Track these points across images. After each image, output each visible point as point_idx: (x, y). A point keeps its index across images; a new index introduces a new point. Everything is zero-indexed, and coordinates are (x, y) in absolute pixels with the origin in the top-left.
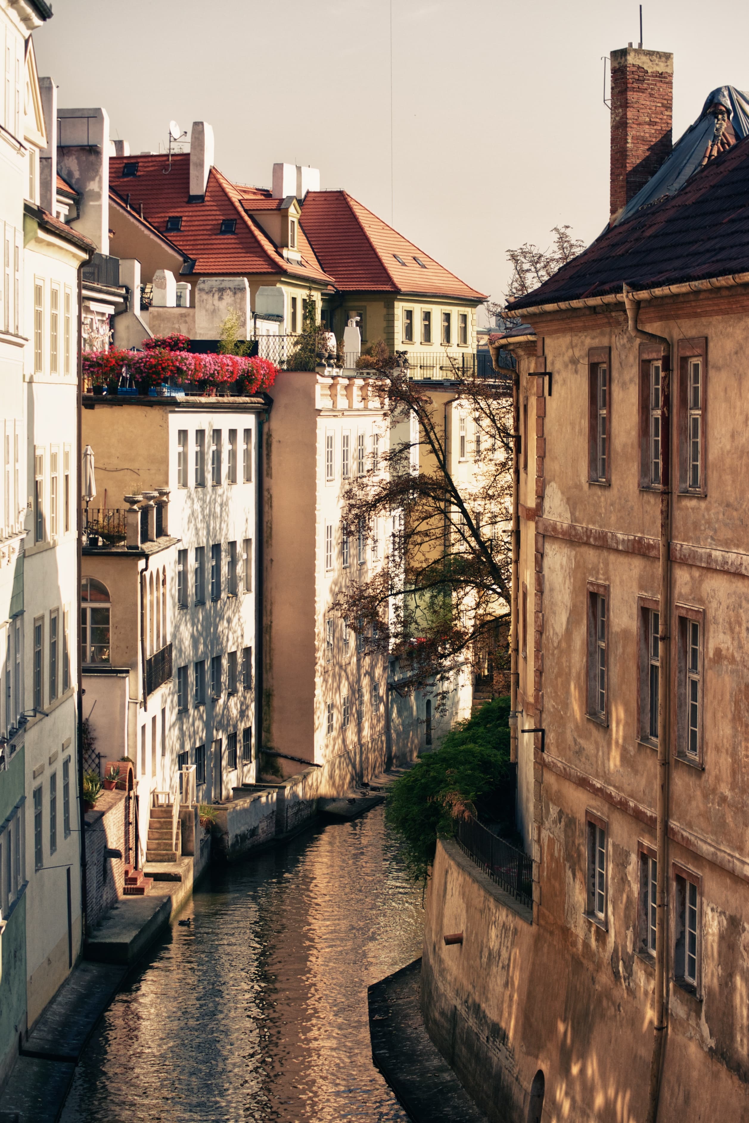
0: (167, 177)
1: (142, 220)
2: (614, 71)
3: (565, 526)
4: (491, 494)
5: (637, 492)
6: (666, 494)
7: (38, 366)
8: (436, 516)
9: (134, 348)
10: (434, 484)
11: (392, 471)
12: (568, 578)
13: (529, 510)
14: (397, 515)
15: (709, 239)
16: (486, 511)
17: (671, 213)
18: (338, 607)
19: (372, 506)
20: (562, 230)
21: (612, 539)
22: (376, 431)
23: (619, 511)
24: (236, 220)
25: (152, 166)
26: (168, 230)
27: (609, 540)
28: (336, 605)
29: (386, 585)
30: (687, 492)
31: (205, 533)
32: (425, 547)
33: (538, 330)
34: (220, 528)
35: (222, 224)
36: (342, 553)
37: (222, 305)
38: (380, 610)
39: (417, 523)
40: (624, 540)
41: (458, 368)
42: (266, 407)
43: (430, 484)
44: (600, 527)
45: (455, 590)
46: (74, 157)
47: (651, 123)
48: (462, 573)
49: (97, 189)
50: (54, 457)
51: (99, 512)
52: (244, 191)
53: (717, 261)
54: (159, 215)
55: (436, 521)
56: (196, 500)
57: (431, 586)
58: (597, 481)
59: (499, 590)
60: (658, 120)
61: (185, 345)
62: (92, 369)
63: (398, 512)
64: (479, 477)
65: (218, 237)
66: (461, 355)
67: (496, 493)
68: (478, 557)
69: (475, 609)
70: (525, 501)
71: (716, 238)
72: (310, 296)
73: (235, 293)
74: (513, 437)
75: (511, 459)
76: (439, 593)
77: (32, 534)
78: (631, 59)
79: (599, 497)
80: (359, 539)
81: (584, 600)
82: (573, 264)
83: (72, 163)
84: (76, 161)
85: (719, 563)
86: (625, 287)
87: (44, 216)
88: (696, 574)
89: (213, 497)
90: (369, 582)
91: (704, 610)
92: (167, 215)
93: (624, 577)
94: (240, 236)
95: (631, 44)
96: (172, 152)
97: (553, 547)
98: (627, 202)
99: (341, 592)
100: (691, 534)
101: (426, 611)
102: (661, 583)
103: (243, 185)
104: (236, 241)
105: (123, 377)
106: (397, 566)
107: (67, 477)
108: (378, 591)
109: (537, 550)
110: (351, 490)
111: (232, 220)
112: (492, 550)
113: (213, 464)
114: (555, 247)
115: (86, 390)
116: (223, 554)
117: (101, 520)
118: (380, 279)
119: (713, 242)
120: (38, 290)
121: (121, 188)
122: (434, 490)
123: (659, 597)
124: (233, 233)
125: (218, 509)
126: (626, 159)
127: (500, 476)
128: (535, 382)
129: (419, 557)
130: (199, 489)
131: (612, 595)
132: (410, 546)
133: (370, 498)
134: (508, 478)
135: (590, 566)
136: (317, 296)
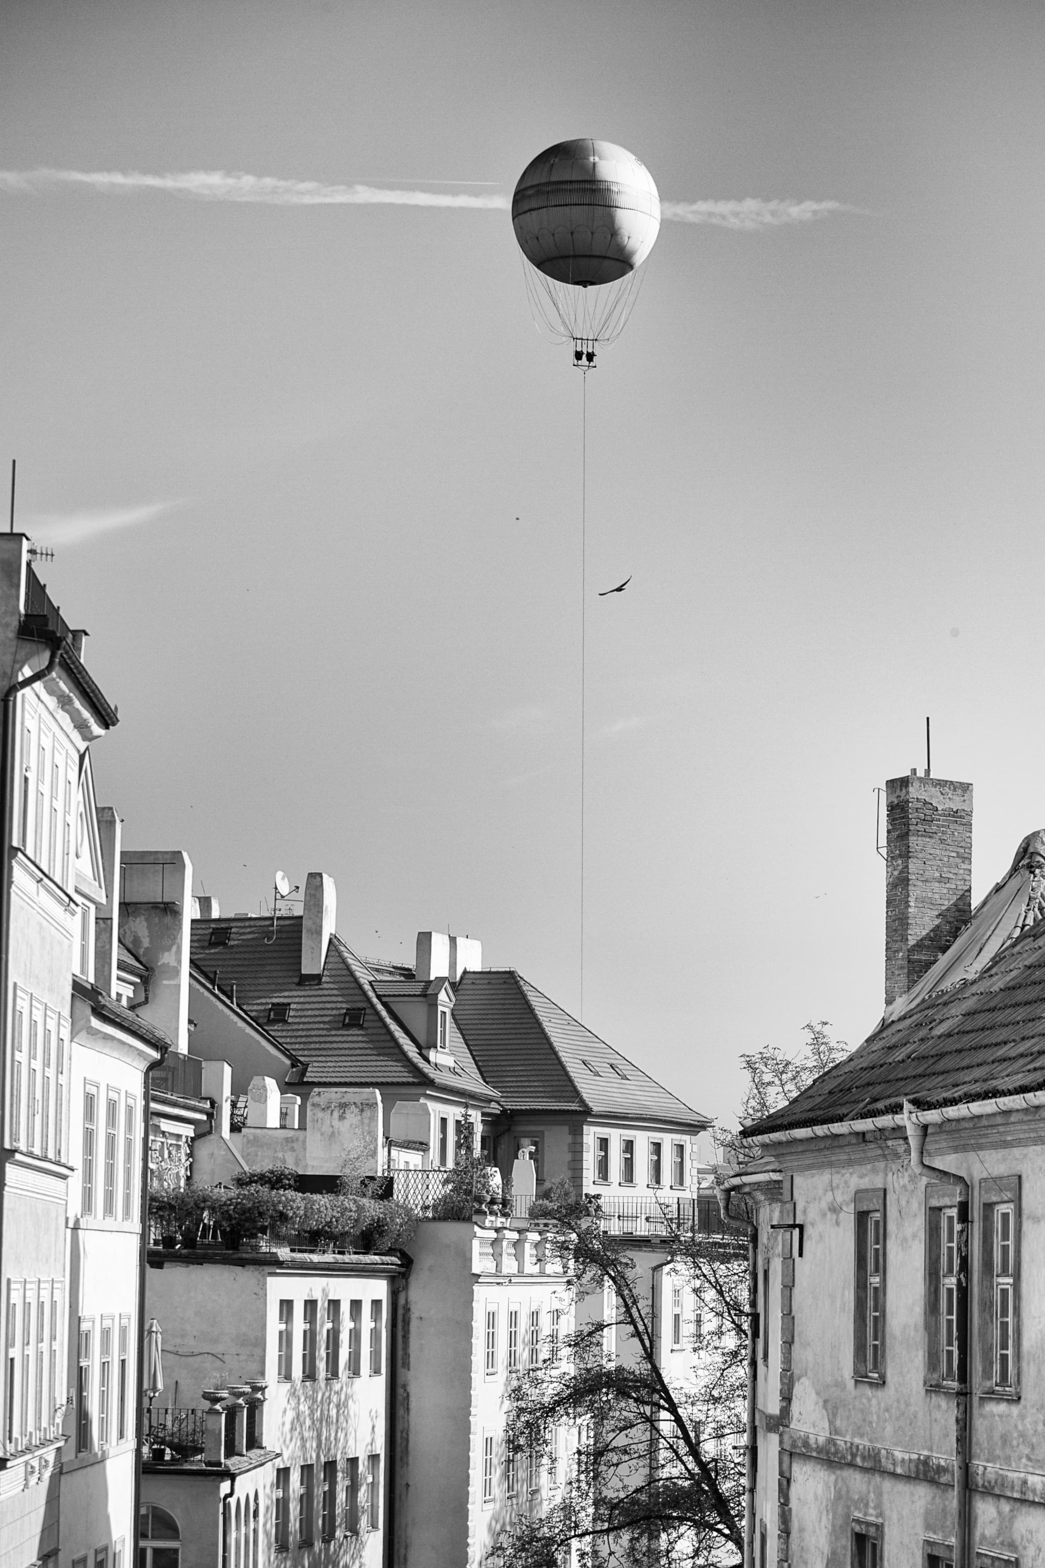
0: (271, 948)
1: (235, 1007)
2: (891, 808)
3: (821, 1440)
4: (716, 1395)
5: (923, 1392)
6: (964, 1395)
7: (87, 1205)
8: (639, 1426)
9: (220, 1183)
10: (637, 1381)
11: (577, 1361)
12: (825, 1513)
13: (770, 1417)
14: (585, 1423)
15: (1023, 1039)
16: (709, 1420)
17: (970, 1004)
18: (499, 1552)
19: (549, 1411)
20: (818, 1028)
21: (887, 1458)
22: (557, 1305)
23: (897, 1419)
24: (364, 1009)
25: (250, 933)
26: (270, 1022)
27: (883, 1460)
28: (496, 1550)
29: (568, 1522)
30: (993, 1393)
31: (314, 1445)
32: (623, 1469)
33: (785, 1165)
34: (335, 1439)
35: (346, 1014)
36: (506, 1476)
37: (344, 1127)
38: (559, 1557)
39: (611, 1435)
40: (903, 1460)
41: (671, 1219)
42: (403, 1270)
43: (632, 1381)
44: (871, 1441)
45: (664, 1530)
46: (143, 918)
47: (942, 880)
48: (675, 1507)
49: (173, 963)
50: (106, 1334)
51: (166, 1413)
52: (377, 970)
53: (1035, 1069)
54: (258, 1001)
55: (639, 1434)
56: (302, 1399)
57: (631, 1524)
58: (867, 1377)
59: (727, 1531)
60: (951, 876)
61: (292, 1182)
62: (161, 1213)
63: (586, 1419)
64: (700, 1372)
65: (340, 1032)
66: (676, 1201)
67: (724, 1394)
68: (698, 1484)
69: (693, 1558)
70: (765, 1405)
71: (1033, 1037)
72: (466, 1116)
73: (362, 1111)
74: (747, 1315)
75: (745, 1347)
76: (641, 1534)
77: (73, 1441)
78: (914, 792)
79: (869, 1400)
80: (531, 1456)
81: (847, 1543)
82: (834, 1073)
83: (140, 926)
84: (145, 924)
85: (1038, 1493)
86: (907, 1106)
87: (100, 997)
88: (1006, 1507)
89: (327, 1394)
90: (543, 1517)
91: (1017, 1559)
92: (269, 1001)
93: (905, 1513)
94: (370, 1031)
95: (914, 771)
96: (278, 914)
97: (804, 1469)
98: (909, 989)
99: (503, 1530)
100: (998, 1452)
101: (623, 1560)
102: (956, 1521)
103: (375, 961)
104: (365, 1039)
105: (204, 1224)
106: (584, 1495)
107: (123, 1361)
108: (557, 1531)
109: (781, 1474)
110: (519, 1388)
111: (359, 1009)
112: (717, 1474)
113: (327, 1348)
114: (808, 1051)
115: (152, 1241)
116: (340, 1475)
117: (169, 1424)
118: (564, 1094)
119: (1028, 1044)
120: (90, 1101)
121: (208, 963)
122: (637, 1389)
123: (953, 1540)
124: (361, 1027)
125: (333, 1412)
126: (907, 929)
127: (730, 1370)
128: (780, 1238)
129: (615, 1483)
130: (308, 1384)
131: (886, 1538)
132: (603, 1468)
133: (546, 1400)
134: (741, 1372)
135: (856, 1497)
136: (476, 1117)
